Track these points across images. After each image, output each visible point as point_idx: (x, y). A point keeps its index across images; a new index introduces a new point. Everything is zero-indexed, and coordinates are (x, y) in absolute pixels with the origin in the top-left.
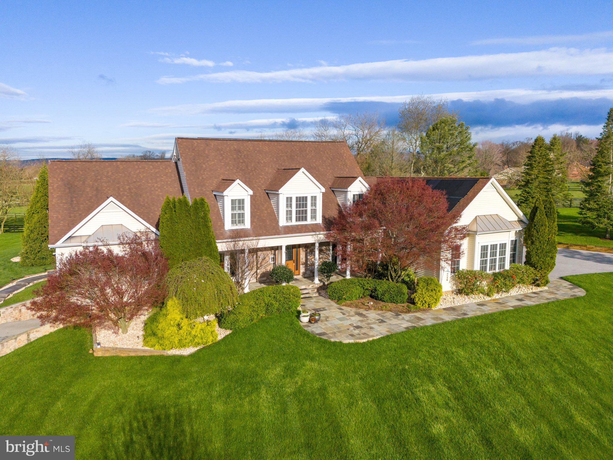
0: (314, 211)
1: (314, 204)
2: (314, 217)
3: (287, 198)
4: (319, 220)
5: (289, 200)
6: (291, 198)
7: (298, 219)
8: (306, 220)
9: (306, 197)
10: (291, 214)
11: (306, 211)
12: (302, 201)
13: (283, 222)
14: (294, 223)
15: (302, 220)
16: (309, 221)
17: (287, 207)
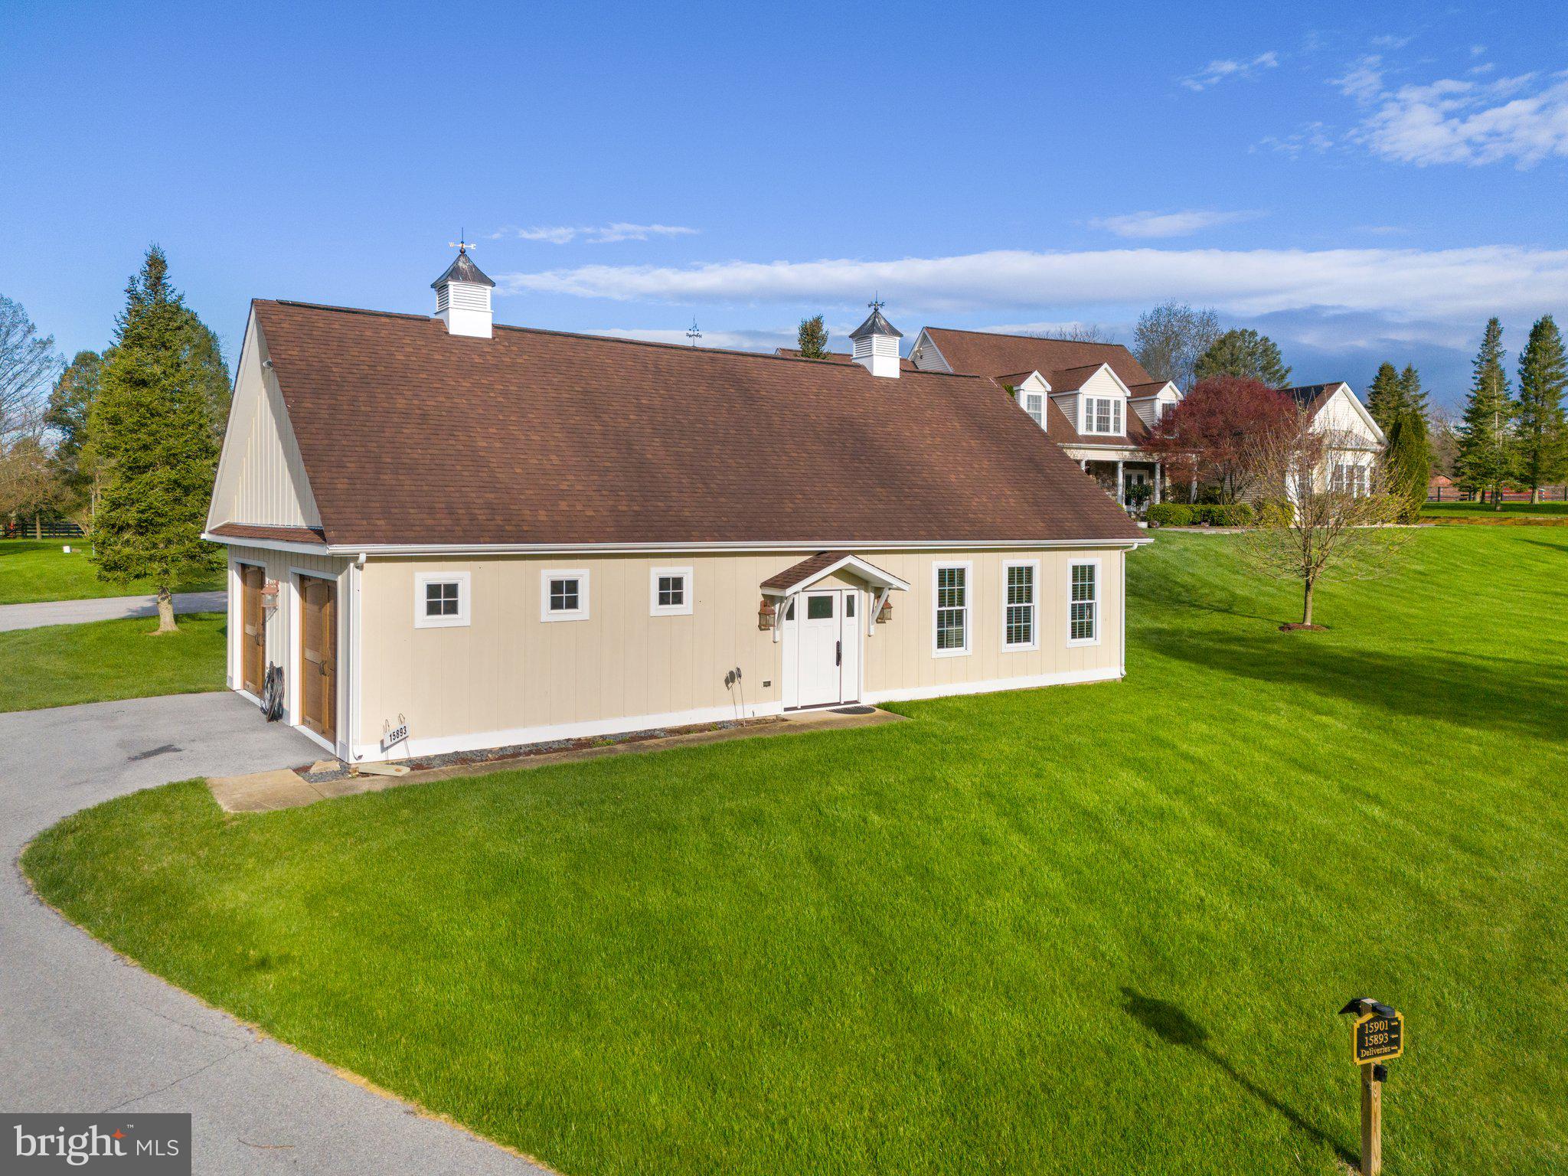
0: (1117, 420)
1: (1117, 412)
2: (1117, 429)
3: (1088, 400)
4: (1123, 433)
5: (1089, 402)
6: (1092, 400)
7: (1099, 429)
8: (1108, 430)
9: (1109, 401)
10: (1091, 421)
11: (1108, 419)
12: (1103, 404)
13: (1082, 430)
14: (1095, 432)
15: (1104, 430)
16: (1112, 433)
17: (1087, 412)
